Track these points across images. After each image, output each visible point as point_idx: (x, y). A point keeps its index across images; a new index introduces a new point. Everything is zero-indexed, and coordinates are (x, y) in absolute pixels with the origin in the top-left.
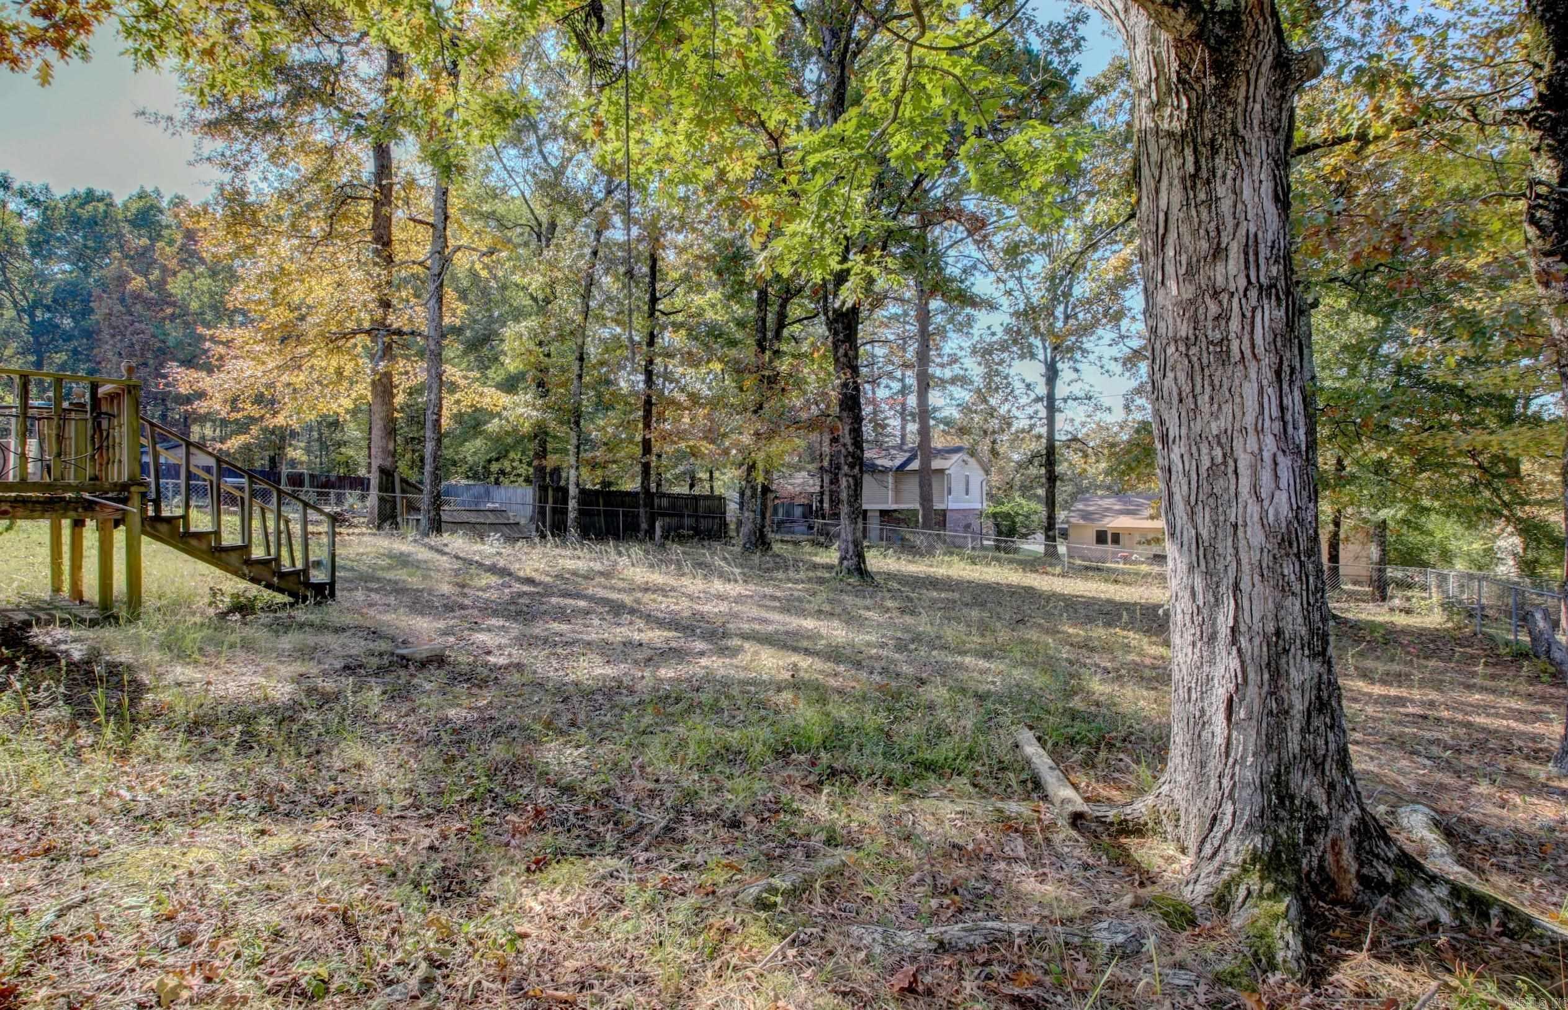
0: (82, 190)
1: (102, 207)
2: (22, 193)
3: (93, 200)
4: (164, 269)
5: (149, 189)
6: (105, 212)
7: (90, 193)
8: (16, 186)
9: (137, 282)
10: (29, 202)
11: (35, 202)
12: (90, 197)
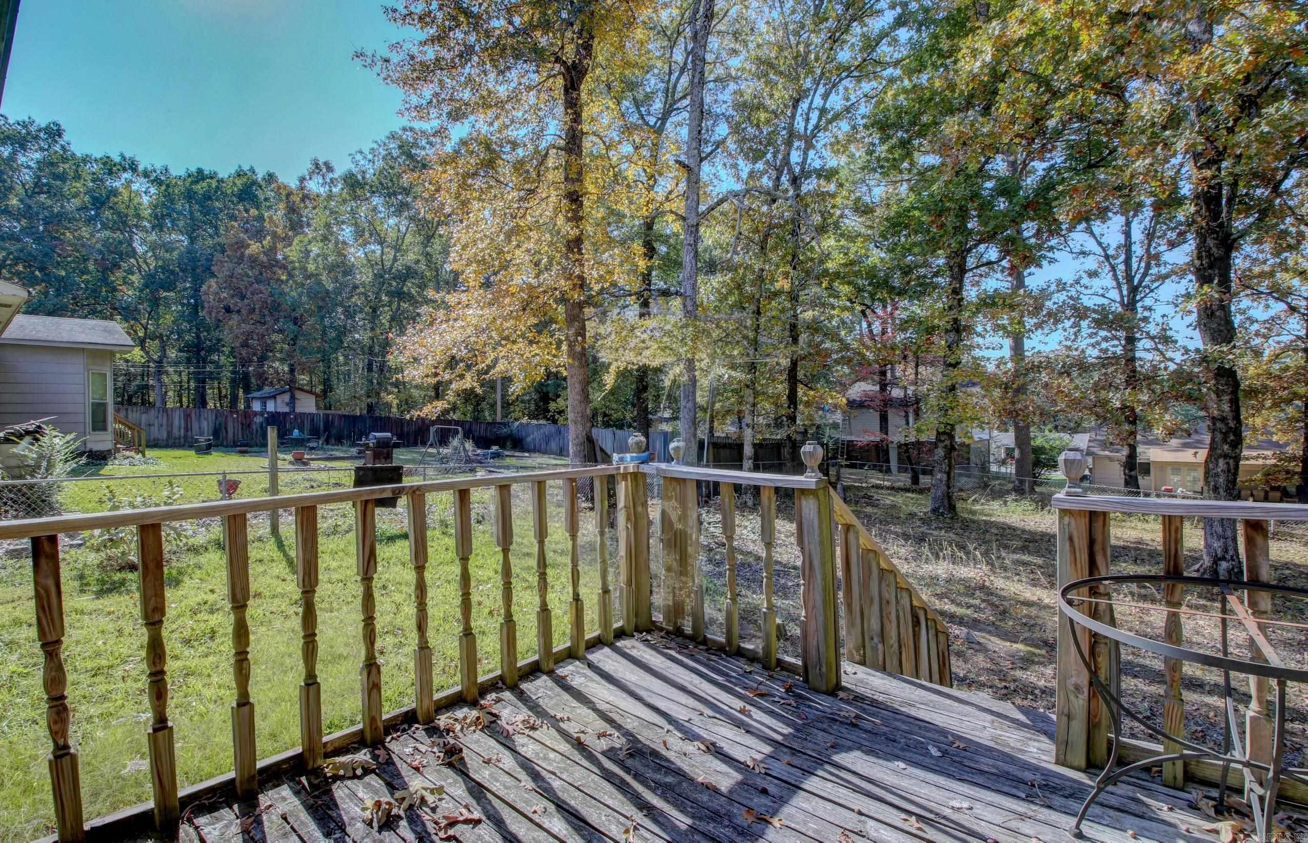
0: (193, 169)
1: (214, 184)
2: (146, 174)
3: (203, 179)
4: (275, 235)
5: (246, 168)
6: (217, 187)
7: (200, 171)
8: (141, 168)
9: (254, 248)
10: (153, 182)
11: (158, 182)
12: (200, 176)
